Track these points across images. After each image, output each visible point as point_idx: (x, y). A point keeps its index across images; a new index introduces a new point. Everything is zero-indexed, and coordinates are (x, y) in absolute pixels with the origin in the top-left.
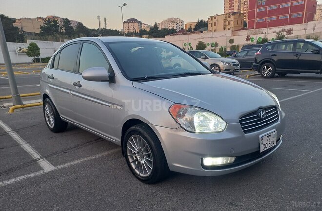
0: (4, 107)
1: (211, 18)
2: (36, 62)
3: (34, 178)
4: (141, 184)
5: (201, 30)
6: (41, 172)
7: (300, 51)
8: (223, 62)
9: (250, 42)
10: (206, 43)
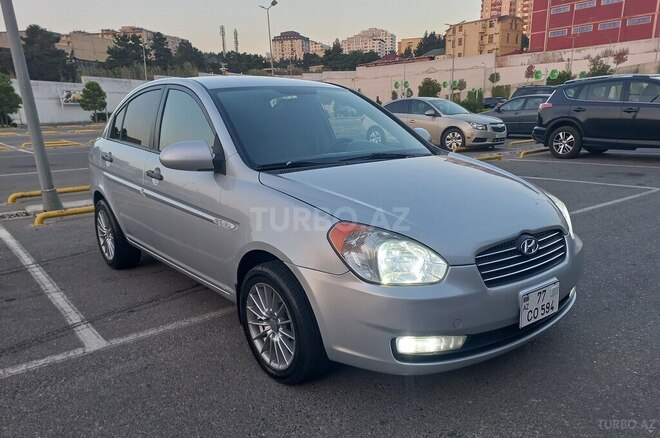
0: (27, 214)
1: (453, 28)
2: (99, 119)
3: (63, 363)
4: (273, 383)
5: (430, 54)
6: (79, 351)
7: (637, 101)
8: (471, 124)
9: (532, 80)
10: (440, 82)
